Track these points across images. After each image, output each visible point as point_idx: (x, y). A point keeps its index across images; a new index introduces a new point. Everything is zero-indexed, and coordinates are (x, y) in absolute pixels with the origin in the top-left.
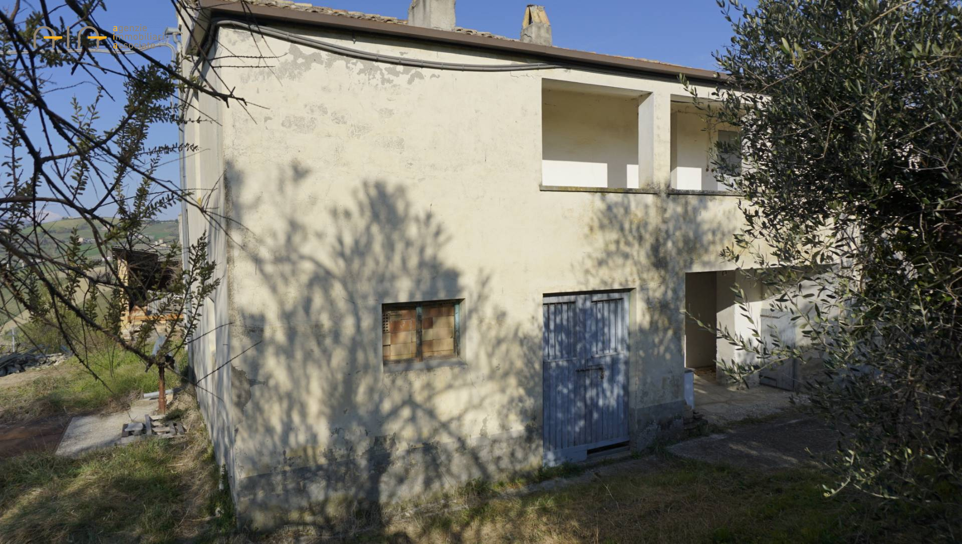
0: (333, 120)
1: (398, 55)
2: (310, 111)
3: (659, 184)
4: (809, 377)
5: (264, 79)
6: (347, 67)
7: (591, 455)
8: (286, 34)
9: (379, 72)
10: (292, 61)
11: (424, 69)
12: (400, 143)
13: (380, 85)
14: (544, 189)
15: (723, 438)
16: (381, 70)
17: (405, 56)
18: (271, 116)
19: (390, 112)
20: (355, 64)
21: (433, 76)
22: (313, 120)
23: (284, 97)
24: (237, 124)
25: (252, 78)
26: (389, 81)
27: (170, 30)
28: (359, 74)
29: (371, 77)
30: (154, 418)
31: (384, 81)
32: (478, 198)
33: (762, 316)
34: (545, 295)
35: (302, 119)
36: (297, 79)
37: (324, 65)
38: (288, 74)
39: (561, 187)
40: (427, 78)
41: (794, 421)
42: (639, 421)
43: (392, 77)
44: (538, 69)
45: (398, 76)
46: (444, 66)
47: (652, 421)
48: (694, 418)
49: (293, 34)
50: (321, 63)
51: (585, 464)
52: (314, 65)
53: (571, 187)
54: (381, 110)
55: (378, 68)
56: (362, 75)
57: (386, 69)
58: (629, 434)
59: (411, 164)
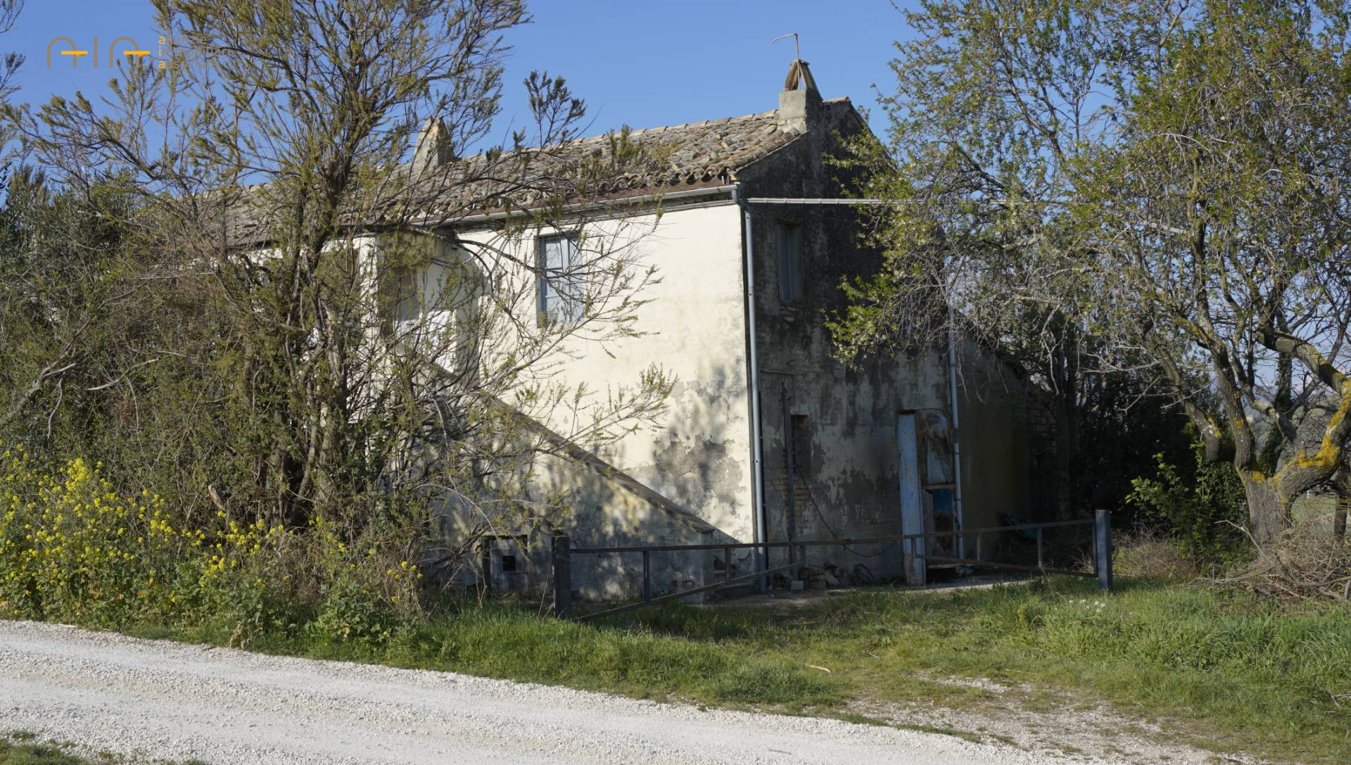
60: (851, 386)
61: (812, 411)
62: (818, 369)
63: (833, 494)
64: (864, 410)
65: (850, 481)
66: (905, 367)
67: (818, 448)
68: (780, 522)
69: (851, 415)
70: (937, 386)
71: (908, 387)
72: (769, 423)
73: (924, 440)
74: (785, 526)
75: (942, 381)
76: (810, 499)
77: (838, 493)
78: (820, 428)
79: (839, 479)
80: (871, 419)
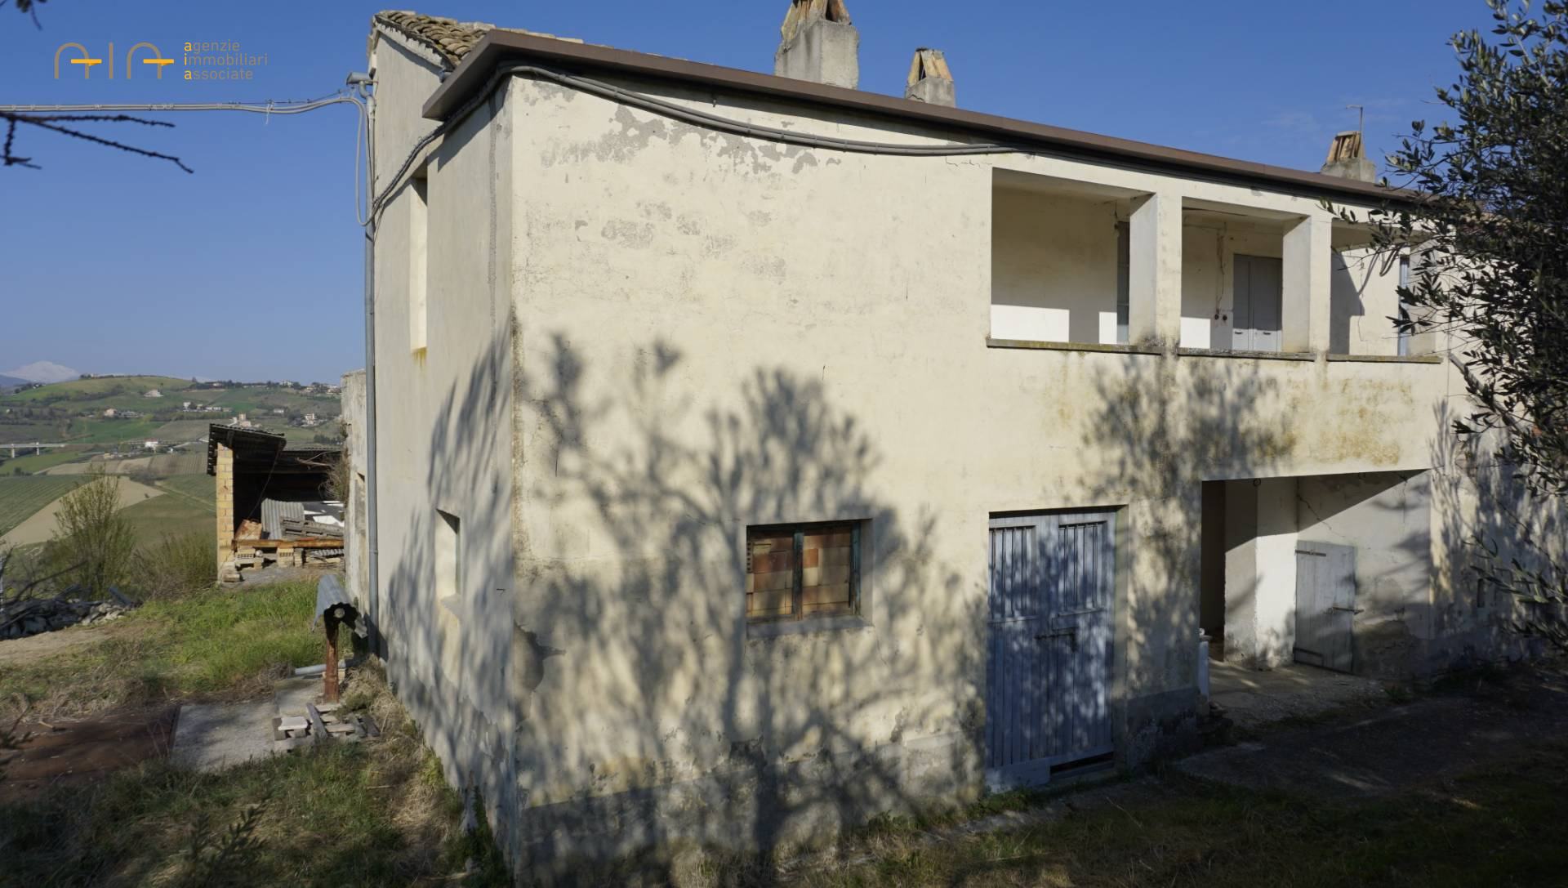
0: (679, 228)
1: (780, 127)
2: (644, 213)
3: (1164, 340)
4: (1378, 651)
5: (577, 161)
6: (703, 145)
7: (1056, 774)
8: (613, 89)
9: (750, 152)
10: (620, 133)
11: (817, 150)
12: (780, 267)
13: (751, 174)
14: (993, 345)
15: (1260, 748)
16: (753, 149)
17: (790, 129)
18: (586, 219)
19: (765, 218)
20: (714, 139)
21: (831, 161)
22: (649, 227)
23: (607, 189)
24: (534, 231)
25: (559, 158)
26: (765, 168)
27: (356, 76)
28: (720, 155)
29: (738, 160)
30: (321, 708)
31: (757, 167)
32: (895, 357)
33: (1297, 552)
34: (993, 515)
35: (634, 225)
36: (627, 161)
37: (668, 139)
38: (613, 153)
39: (1019, 342)
40: (822, 165)
41: (1366, 722)
42: (1130, 721)
43: (769, 161)
44: (987, 153)
45: (778, 160)
46: (849, 146)
47: (1150, 721)
48: (1211, 715)
49: (623, 90)
50: (664, 136)
51: (1048, 789)
52: (653, 139)
53: (1033, 342)
54: (752, 213)
55: (749, 147)
56: (725, 157)
57: (760, 148)
58: (1112, 740)
59: (795, 301)
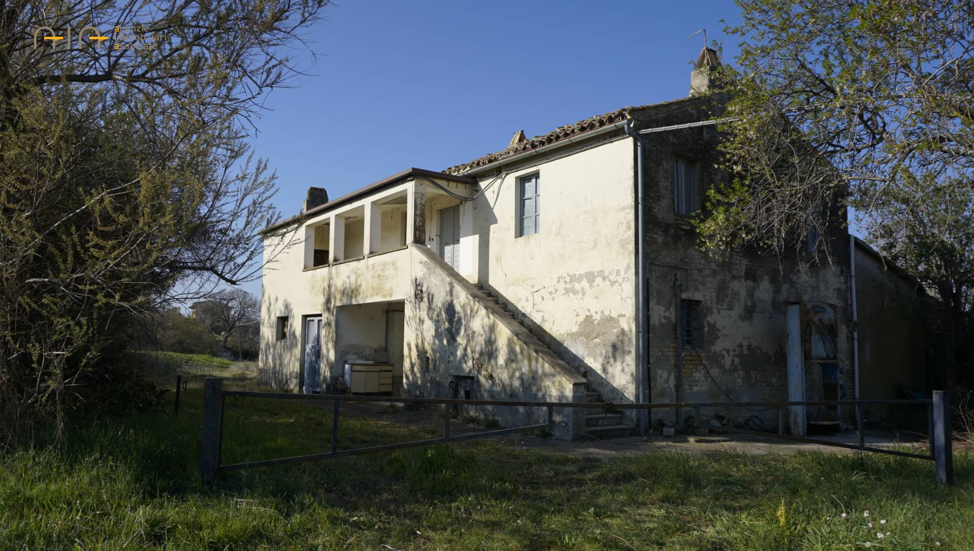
3: (330, 261)
14: (304, 271)
34: (304, 316)
60: (750, 283)
61: (708, 297)
62: (716, 268)
63: (727, 362)
64: (763, 301)
65: (746, 352)
66: (806, 274)
67: (713, 327)
68: (667, 380)
69: (749, 304)
70: (838, 290)
71: (809, 289)
72: (659, 303)
73: (808, 324)
74: (672, 382)
75: (844, 287)
76: (701, 363)
77: (733, 361)
78: (715, 311)
79: (734, 350)
80: (770, 308)
